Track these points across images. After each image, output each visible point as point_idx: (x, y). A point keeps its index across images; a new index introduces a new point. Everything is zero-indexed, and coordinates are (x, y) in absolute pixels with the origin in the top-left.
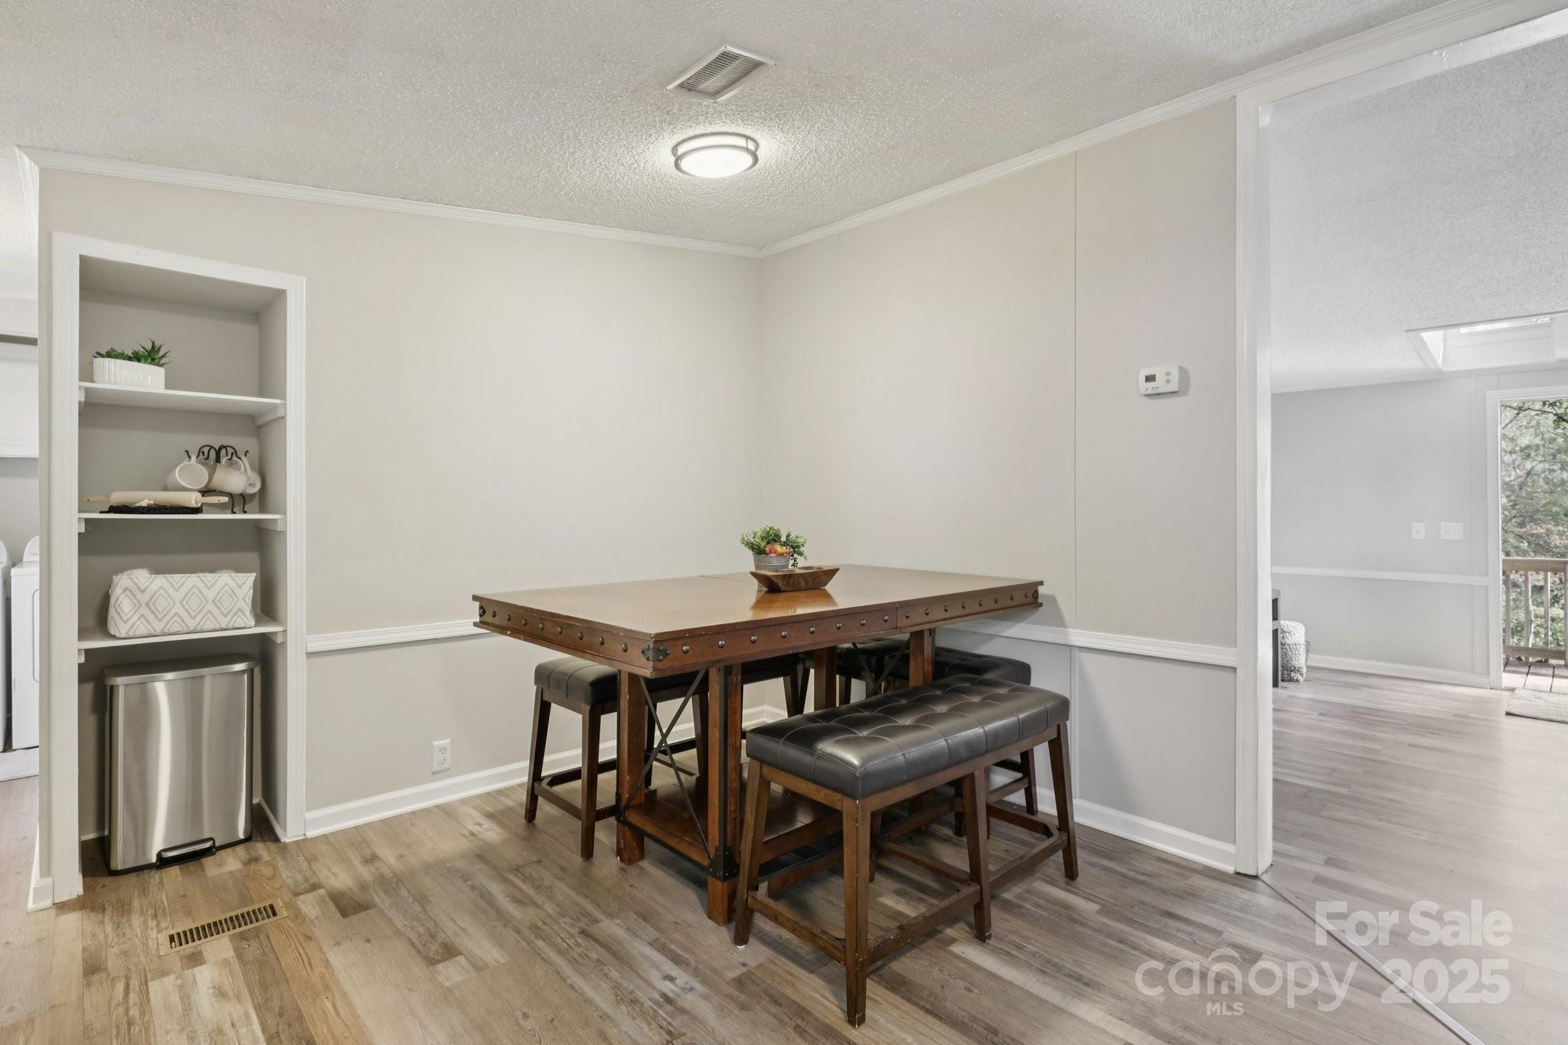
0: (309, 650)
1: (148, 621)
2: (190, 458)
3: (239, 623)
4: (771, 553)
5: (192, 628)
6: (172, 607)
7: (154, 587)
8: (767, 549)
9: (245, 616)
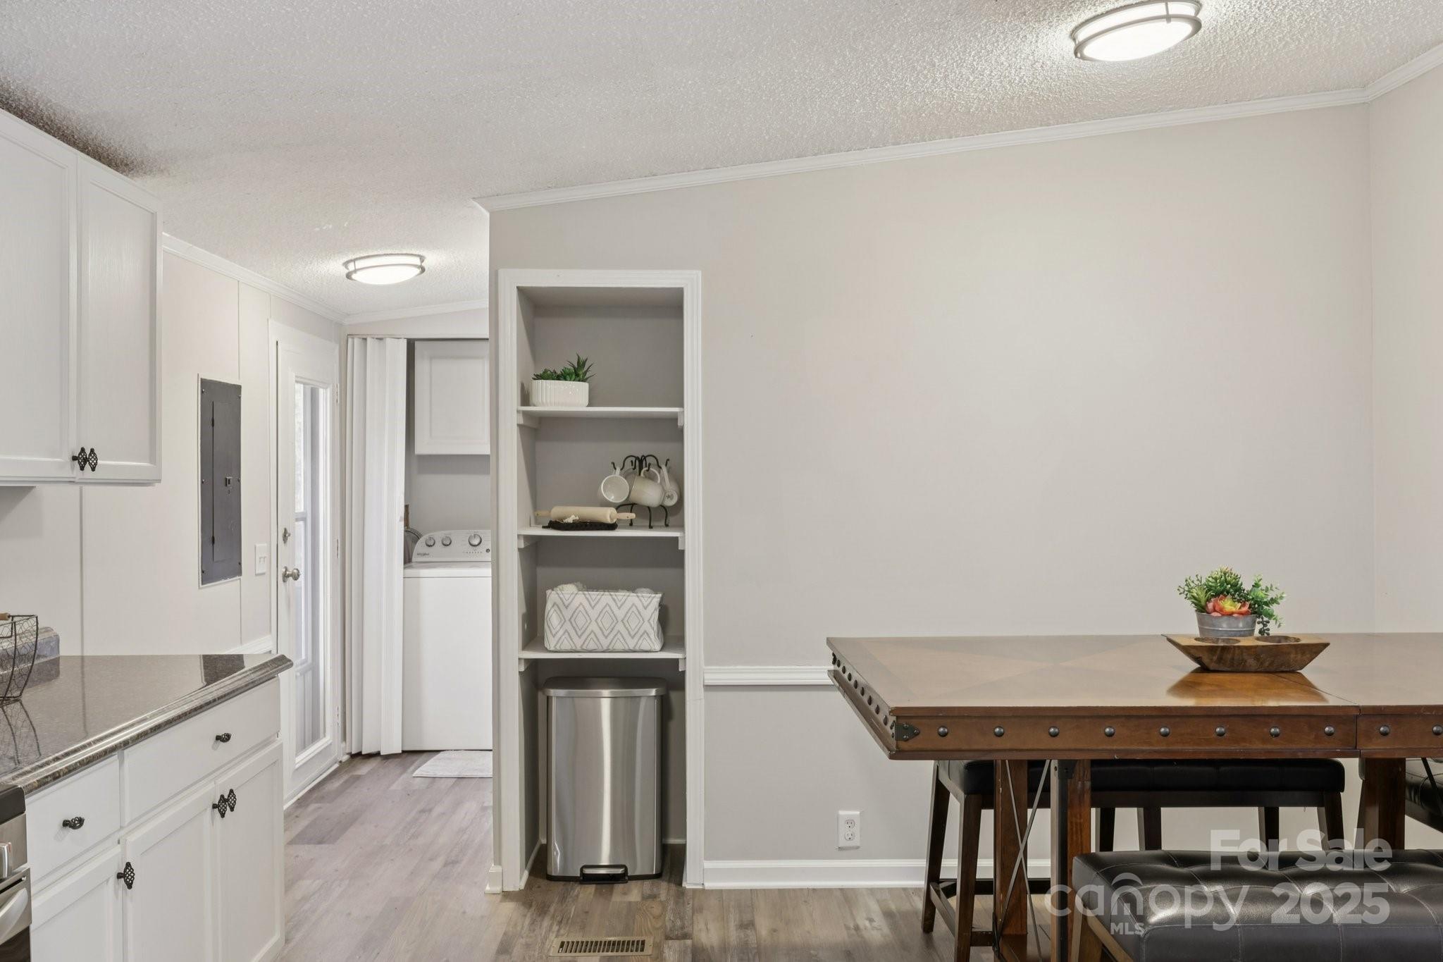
0: (707, 682)
1: (570, 637)
2: (615, 469)
3: (645, 646)
4: (1215, 611)
5: (605, 648)
6: (590, 623)
7: (576, 603)
8: (1210, 606)
9: (651, 639)
